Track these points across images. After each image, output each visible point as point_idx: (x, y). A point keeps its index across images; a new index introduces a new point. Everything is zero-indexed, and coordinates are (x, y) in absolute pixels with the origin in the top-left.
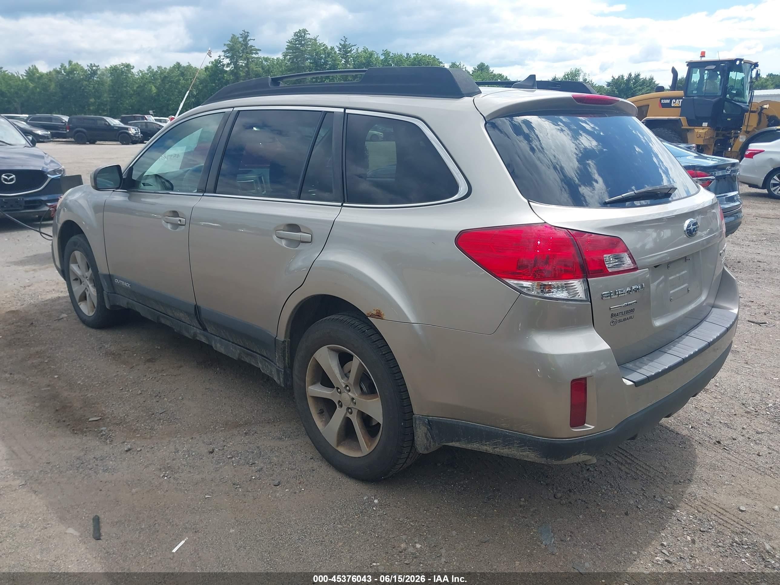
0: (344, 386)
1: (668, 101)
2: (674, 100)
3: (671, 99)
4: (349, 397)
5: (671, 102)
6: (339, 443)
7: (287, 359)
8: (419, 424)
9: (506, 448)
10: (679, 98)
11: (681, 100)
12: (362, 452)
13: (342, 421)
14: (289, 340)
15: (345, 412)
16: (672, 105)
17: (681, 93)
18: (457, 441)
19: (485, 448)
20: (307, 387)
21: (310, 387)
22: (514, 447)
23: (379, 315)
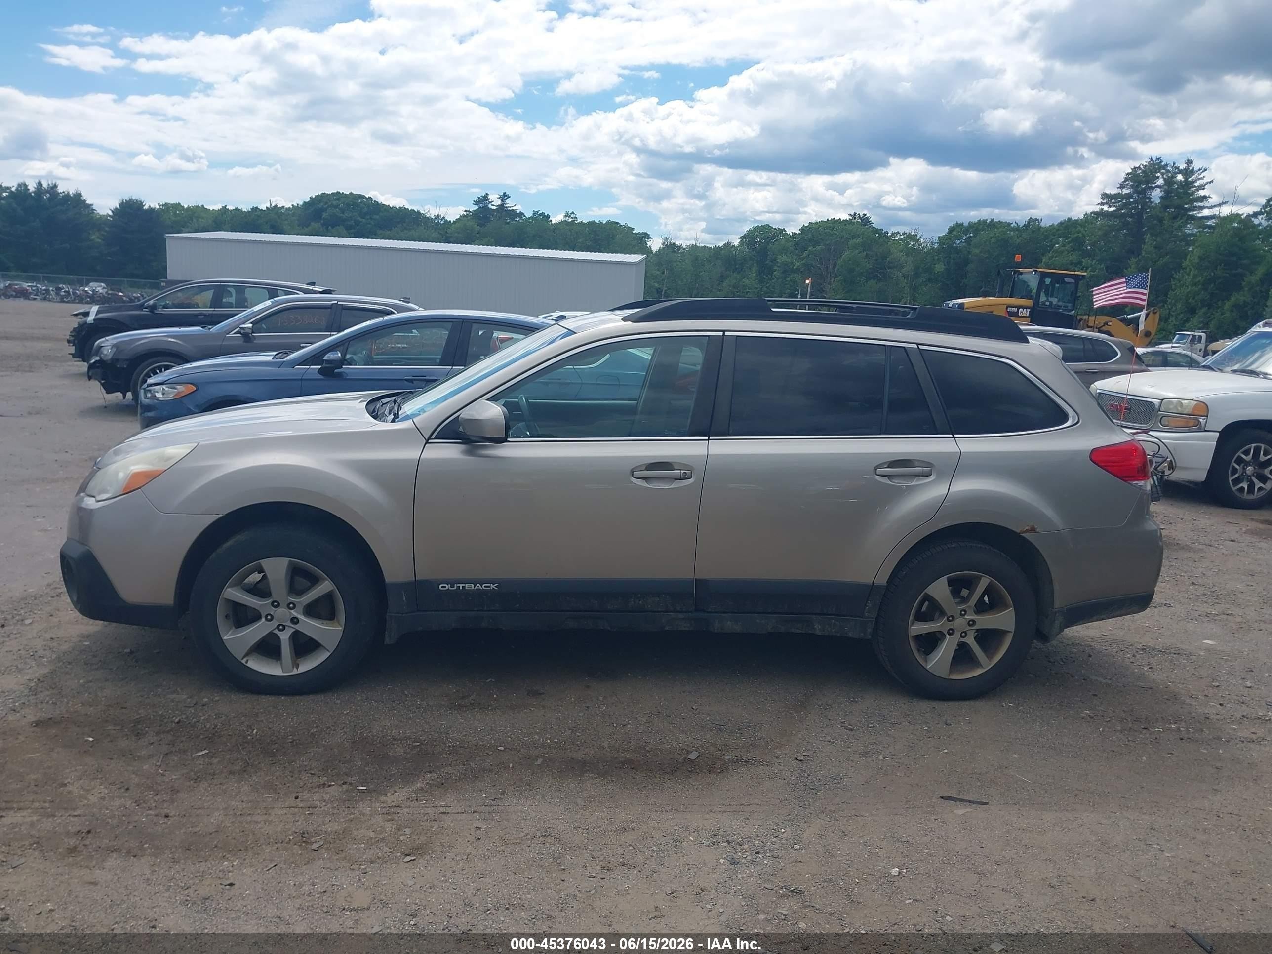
0: (959, 611)
1: (1015, 310)
2: (1021, 310)
3: (1018, 307)
4: (965, 621)
5: (1018, 310)
10: (1027, 308)
11: (1029, 310)
12: (984, 668)
13: (956, 648)
15: (959, 637)
16: (1019, 315)
17: (1029, 303)
20: (910, 628)
23: (1032, 530)
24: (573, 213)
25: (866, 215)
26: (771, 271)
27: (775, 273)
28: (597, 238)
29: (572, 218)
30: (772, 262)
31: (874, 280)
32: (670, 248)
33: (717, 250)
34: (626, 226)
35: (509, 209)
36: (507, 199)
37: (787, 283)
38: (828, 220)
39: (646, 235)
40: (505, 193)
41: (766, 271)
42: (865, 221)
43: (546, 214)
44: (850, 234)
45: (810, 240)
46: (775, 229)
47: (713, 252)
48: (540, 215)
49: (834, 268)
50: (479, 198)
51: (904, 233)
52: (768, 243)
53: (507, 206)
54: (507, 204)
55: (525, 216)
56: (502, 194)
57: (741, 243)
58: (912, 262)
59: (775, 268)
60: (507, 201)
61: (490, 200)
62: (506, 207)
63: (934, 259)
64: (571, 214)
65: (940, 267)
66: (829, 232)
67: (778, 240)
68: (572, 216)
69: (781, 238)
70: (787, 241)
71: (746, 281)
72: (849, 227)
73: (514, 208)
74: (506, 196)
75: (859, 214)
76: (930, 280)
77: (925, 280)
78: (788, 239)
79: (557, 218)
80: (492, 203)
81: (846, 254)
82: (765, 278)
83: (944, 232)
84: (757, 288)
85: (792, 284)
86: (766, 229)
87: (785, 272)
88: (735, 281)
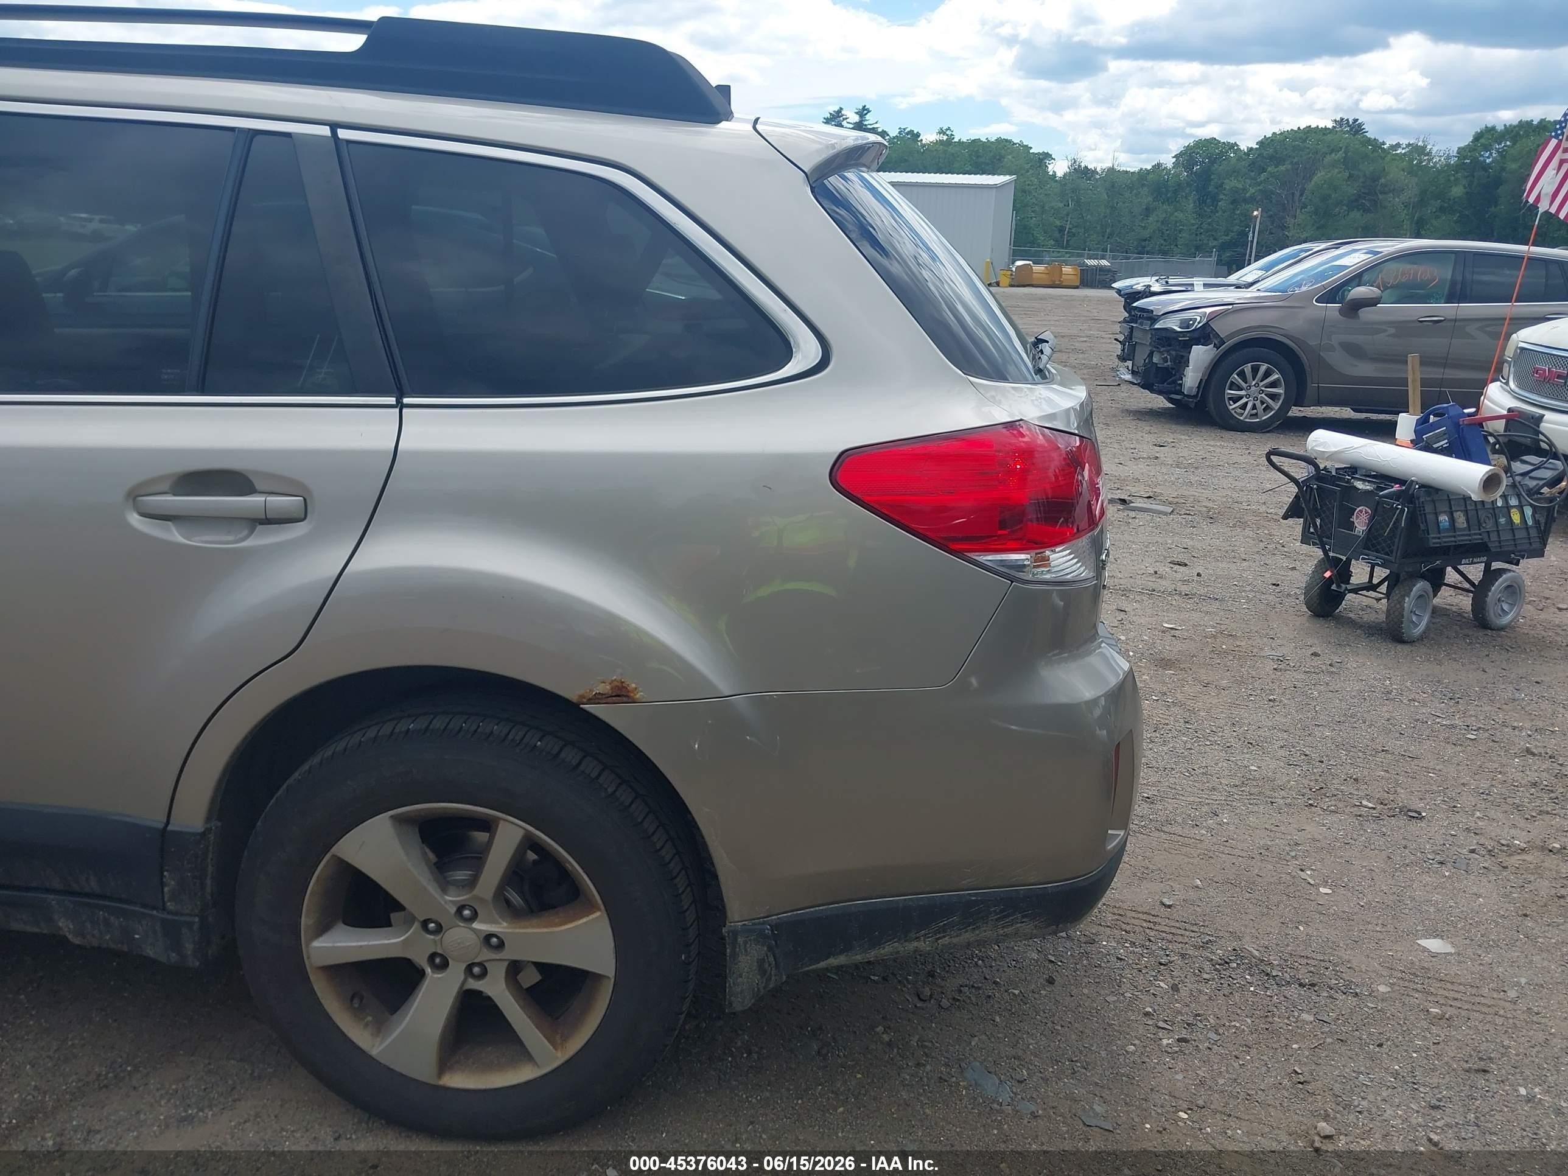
0: (453, 910)
4: (474, 936)
6: (444, 1065)
7: (209, 882)
8: (745, 943)
9: (967, 931)
12: (538, 1066)
13: (452, 1007)
14: (219, 824)
15: (462, 977)
18: (841, 952)
19: (912, 946)
20: (307, 946)
21: (316, 944)
22: (987, 923)
23: (620, 694)
24: (949, 129)
25: (1357, 120)
26: (1215, 200)
27: (1220, 203)
28: (981, 160)
29: (947, 135)
30: (1217, 188)
31: (1359, 210)
32: (1080, 173)
33: (1142, 175)
34: (1021, 145)
35: (869, 127)
36: (866, 114)
37: (1235, 217)
38: (1299, 128)
39: (1047, 156)
40: (865, 106)
41: (1208, 201)
42: (1356, 128)
43: (915, 132)
44: (1328, 147)
45: (1271, 158)
46: (1224, 143)
47: (1137, 177)
48: (908, 134)
49: (1301, 195)
50: (831, 114)
51: (1409, 145)
52: (1213, 162)
53: (865, 123)
54: (865, 121)
55: (888, 135)
56: (861, 108)
57: (1176, 165)
58: (1417, 184)
59: (1222, 197)
60: (867, 117)
61: (844, 117)
62: (866, 125)
63: (1449, 180)
64: (947, 130)
65: (1457, 191)
66: (1299, 146)
67: (1228, 158)
68: (947, 133)
69: (1232, 155)
70: (1240, 159)
71: (1180, 215)
72: (1329, 137)
73: (875, 126)
74: (866, 110)
75: (1348, 120)
76: (1442, 209)
77: (1434, 210)
78: (1241, 157)
79: (929, 137)
80: (848, 120)
81: (1320, 176)
82: (1205, 211)
83: (1466, 140)
84: (1193, 225)
85: (1243, 219)
86: (1212, 143)
87: (1234, 202)
88: (1164, 215)
